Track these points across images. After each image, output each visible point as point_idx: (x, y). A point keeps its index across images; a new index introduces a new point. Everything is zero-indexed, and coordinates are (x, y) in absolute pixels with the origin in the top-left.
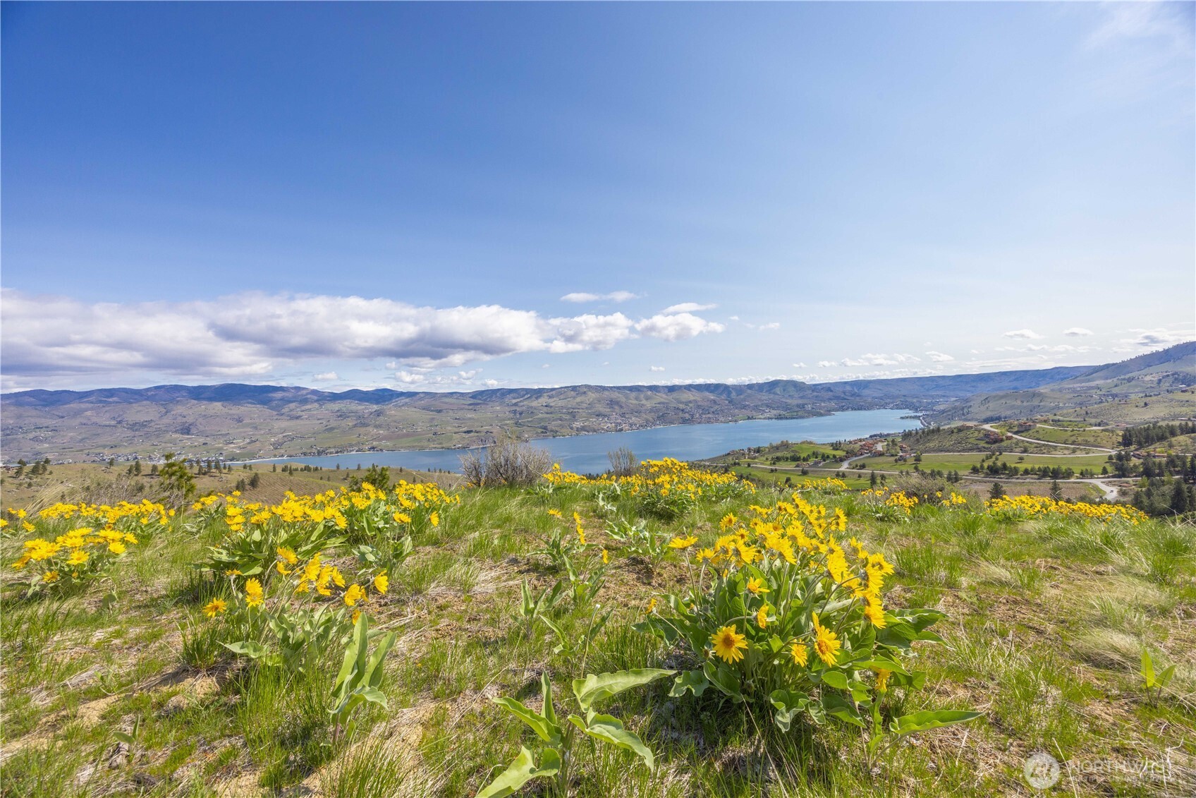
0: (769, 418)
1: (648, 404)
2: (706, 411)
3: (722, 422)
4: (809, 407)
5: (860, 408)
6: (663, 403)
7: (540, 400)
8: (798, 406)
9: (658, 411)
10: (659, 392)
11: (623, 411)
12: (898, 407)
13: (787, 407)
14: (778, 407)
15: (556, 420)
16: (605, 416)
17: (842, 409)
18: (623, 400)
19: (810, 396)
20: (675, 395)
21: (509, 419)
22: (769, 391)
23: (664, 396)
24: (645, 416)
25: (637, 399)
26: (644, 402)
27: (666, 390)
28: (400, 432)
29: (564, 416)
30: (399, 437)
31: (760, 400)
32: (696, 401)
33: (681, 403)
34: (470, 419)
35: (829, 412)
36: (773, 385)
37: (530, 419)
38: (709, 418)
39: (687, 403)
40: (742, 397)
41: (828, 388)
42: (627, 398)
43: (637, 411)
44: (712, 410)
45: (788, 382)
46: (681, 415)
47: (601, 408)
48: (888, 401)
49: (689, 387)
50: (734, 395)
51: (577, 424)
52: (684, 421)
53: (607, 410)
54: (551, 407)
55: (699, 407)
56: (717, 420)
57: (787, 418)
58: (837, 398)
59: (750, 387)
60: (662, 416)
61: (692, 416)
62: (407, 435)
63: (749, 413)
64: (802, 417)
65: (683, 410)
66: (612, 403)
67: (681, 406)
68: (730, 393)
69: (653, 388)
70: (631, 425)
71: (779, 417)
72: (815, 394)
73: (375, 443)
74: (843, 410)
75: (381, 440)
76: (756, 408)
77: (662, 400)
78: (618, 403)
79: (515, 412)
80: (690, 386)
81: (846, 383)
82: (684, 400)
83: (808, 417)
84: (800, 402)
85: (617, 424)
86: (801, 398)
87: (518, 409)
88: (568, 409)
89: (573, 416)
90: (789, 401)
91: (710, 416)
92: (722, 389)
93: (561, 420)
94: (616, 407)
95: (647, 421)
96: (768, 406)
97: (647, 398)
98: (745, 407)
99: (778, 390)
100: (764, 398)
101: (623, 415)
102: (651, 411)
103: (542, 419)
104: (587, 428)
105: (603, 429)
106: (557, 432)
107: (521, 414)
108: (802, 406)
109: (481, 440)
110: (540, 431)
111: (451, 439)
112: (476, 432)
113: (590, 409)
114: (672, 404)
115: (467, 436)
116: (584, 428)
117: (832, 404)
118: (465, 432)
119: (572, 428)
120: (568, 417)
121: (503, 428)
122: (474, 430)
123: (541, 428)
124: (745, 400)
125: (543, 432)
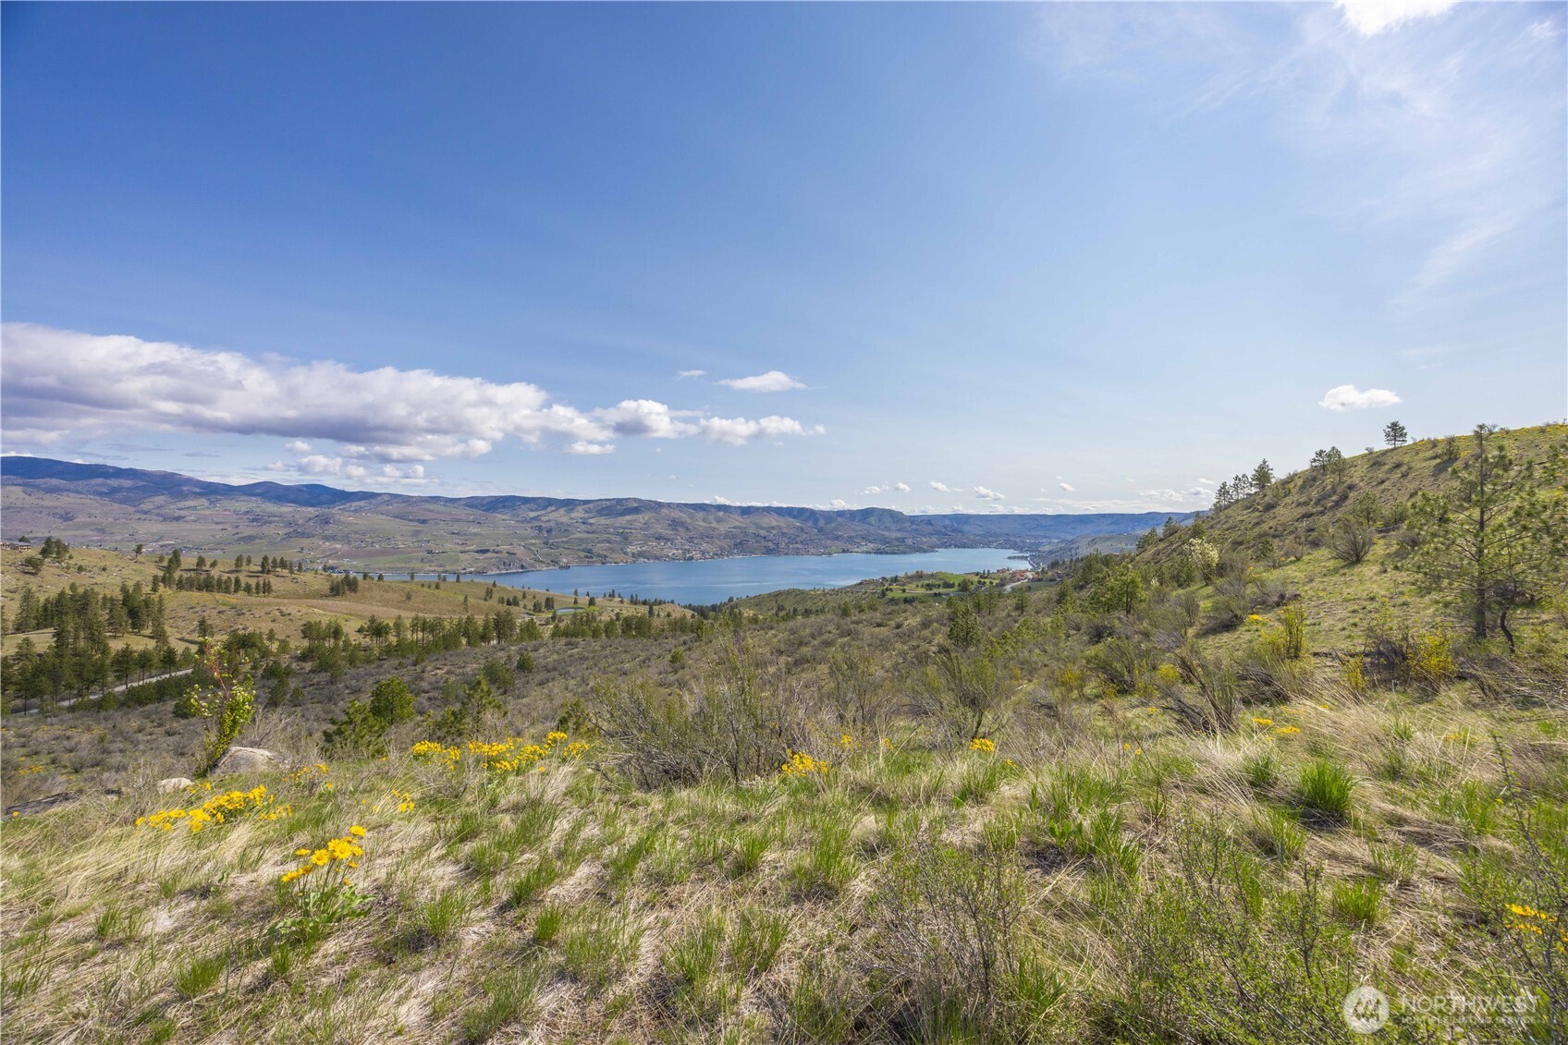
0: (867, 552)
1: (723, 528)
2: (792, 540)
3: (813, 554)
4: (909, 541)
5: (964, 546)
6: (739, 528)
8: (898, 539)
9: (734, 537)
11: (691, 534)
12: (1002, 546)
13: (885, 541)
14: (875, 540)
15: (602, 542)
16: (668, 540)
17: (945, 545)
18: (688, 520)
19: (910, 529)
20: (753, 518)
21: (533, 538)
22: (862, 521)
23: (739, 518)
24: (719, 543)
25: (704, 520)
26: (715, 525)
27: (739, 511)
28: (369, 548)
29: (613, 537)
30: (370, 554)
31: (854, 530)
32: (779, 528)
33: (762, 528)
34: (476, 534)
35: (932, 548)
36: (867, 513)
37: (564, 539)
38: (797, 549)
39: (770, 529)
40: (833, 525)
41: (928, 520)
42: (693, 518)
43: (708, 536)
44: (799, 539)
45: (884, 511)
46: (764, 543)
47: (660, 529)
48: (991, 539)
49: (769, 510)
50: (821, 523)
51: (632, 549)
52: (768, 552)
53: (669, 533)
54: (591, 524)
55: (784, 534)
56: (807, 552)
57: (887, 553)
58: (939, 533)
59: (840, 513)
60: (740, 543)
61: (777, 545)
62: (382, 553)
63: (841, 545)
64: (904, 553)
65: (765, 538)
66: (675, 524)
67: (763, 533)
68: (816, 520)
69: (724, 509)
70: (703, 553)
71: (879, 552)
72: (914, 527)
73: (331, 562)
74: (946, 547)
76: (850, 539)
77: (737, 524)
78: (682, 524)
79: (540, 528)
81: (945, 516)
82: (765, 526)
83: (911, 553)
84: (899, 535)
85: (685, 551)
86: (899, 530)
87: (543, 525)
88: (615, 528)
89: (625, 538)
90: (886, 533)
91: (799, 546)
92: (807, 514)
93: (609, 542)
94: (680, 529)
95: (722, 549)
96: (864, 538)
97: (719, 521)
98: (837, 538)
99: (872, 520)
100: (858, 528)
101: (690, 540)
102: (726, 536)
103: (582, 540)
104: (647, 555)
105: (667, 556)
106: (606, 557)
107: (549, 531)
108: (902, 540)
109: (504, 563)
110: (583, 554)
111: (456, 560)
112: (494, 551)
113: (646, 529)
114: (752, 530)
115: (482, 556)
116: (641, 554)
117: (934, 540)
118: (478, 552)
119: (626, 553)
120: (618, 539)
121: (529, 549)
122: (491, 549)
123: (583, 551)
124: (837, 529)
125: (587, 557)
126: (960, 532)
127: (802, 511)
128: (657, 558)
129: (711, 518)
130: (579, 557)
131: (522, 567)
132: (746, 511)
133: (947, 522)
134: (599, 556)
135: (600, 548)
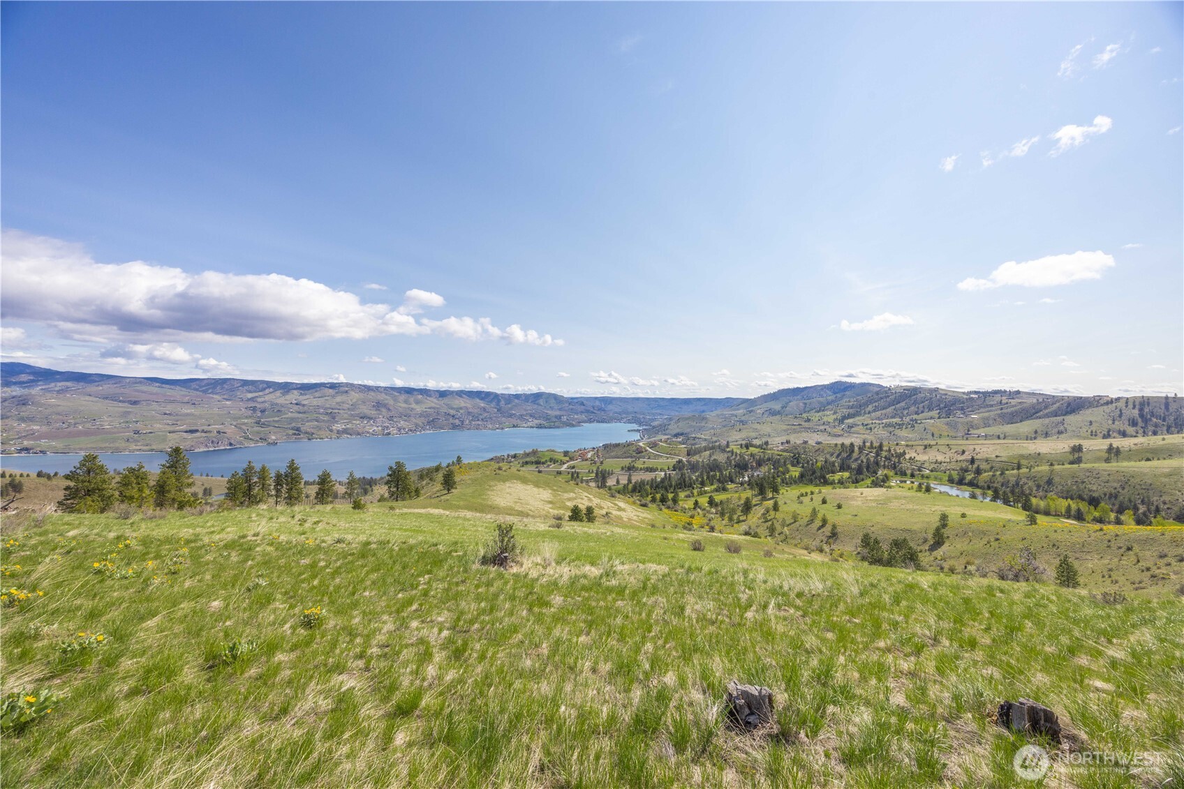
0: (531, 427)
1: (419, 409)
2: (476, 418)
3: (489, 429)
4: (564, 419)
5: (604, 421)
6: (434, 408)
7: (288, 397)
8: (556, 417)
9: (428, 415)
10: (430, 396)
11: (391, 414)
12: (629, 422)
13: (547, 418)
14: (540, 417)
15: (311, 421)
16: (370, 418)
17: (590, 421)
18: (391, 402)
19: (566, 408)
20: (446, 400)
21: (246, 417)
22: (534, 402)
23: (435, 400)
24: (414, 420)
25: (406, 402)
26: (414, 406)
27: (437, 395)
28: (71, 429)
29: (321, 417)
30: (71, 435)
31: (526, 410)
32: (467, 408)
33: (452, 408)
34: (187, 415)
35: (579, 422)
36: (538, 396)
37: (276, 419)
38: (479, 425)
39: (458, 410)
40: (509, 406)
41: (581, 401)
42: (395, 400)
43: (406, 416)
44: (481, 417)
45: (550, 395)
46: (451, 420)
47: (365, 410)
49: (460, 393)
50: (503, 402)
51: (338, 427)
52: (454, 427)
53: (373, 413)
54: (304, 405)
55: (469, 413)
56: (485, 427)
58: (587, 411)
59: (517, 396)
60: (432, 421)
61: (462, 422)
62: (87, 433)
63: (514, 421)
64: (558, 427)
65: (453, 416)
66: (379, 405)
67: (452, 412)
68: (499, 401)
69: (425, 392)
70: (399, 429)
71: (540, 427)
72: (571, 407)
73: (26, 443)
74: (591, 422)
75: (40, 438)
76: (521, 417)
77: (433, 405)
78: (385, 406)
79: (254, 409)
80: (462, 392)
82: (455, 406)
83: (562, 427)
84: (558, 413)
85: (385, 428)
86: (560, 410)
87: (258, 406)
88: (326, 409)
89: (333, 417)
90: (549, 412)
91: (480, 423)
92: (492, 397)
93: (317, 421)
94: (383, 410)
95: (417, 425)
96: (531, 416)
97: (417, 402)
98: (511, 416)
99: (541, 401)
100: (529, 408)
101: (391, 418)
102: (421, 415)
103: (293, 419)
104: (350, 431)
105: (368, 433)
106: (313, 434)
107: (263, 411)
108: (559, 417)
109: (212, 442)
110: (291, 432)
111: (164, 440)
112: (203, 431)
113: (353, 410)
114: (444, 410)
115: (189, 436)
116: (345, 431)
117: (583, 417)
118: (186, 432)
119: (331, 431)
120: (326, 418)
121: (241, 428)
122: (200, 429)
123: (292, 429)
124: (511, 409)
125: (295, 434)
126: (604, 410)
127: (488, 394)
128: (359, 434)
129: (412, 400)
130: (287, 435)
131: (231, 444)
132: (443, 394)
133: (597, 403)
134: (306, 433)
135: (307, 427)
